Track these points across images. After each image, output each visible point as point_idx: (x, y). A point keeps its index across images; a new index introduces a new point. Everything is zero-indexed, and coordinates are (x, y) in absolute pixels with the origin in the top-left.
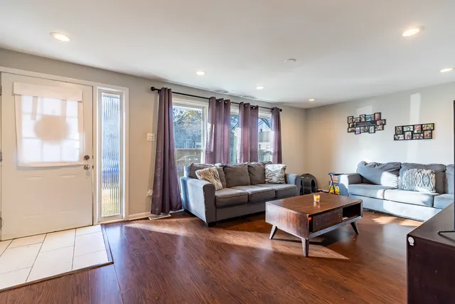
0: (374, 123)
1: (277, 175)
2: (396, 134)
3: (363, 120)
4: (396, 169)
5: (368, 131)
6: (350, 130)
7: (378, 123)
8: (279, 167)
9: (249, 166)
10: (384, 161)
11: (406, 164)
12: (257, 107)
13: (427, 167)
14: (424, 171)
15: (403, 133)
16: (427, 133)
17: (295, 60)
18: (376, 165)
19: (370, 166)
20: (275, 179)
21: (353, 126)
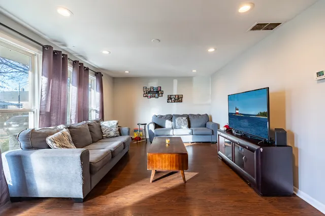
0: (157, 92)
1: (114, 129)
2: (168, 100)
3: (152, 90)
4: (171, 118)
5: (155, 97)
6: (145, 95)
7: (160, 92)
8: (114, 123)
9: (89, 125)
10: (164, 114)
11: (174, 115)
12: (88, 69)
13: (183, 116)
14: (184, 118)
15: (171, 99)
16: (180, 99)
17: (159, 41)
18: (161, 116)
19: (159, 117)
20: (112, 134)
21: (147, 93)
